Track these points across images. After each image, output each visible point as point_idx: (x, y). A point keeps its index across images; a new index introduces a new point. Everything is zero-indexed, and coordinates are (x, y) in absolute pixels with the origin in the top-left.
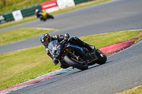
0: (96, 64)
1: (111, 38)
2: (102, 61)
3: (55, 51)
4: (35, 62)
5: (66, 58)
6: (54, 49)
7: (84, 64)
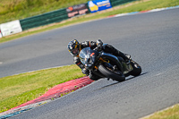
2: (137, 72)
3: (89, 60)
5: (101, 68)
6: (87, 57)
7: (121, 75)
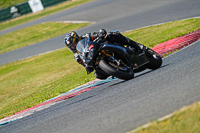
0: (148, 70)
1: (170, 30)
4: (64, 69)
5: (102, 64)
6: (85, 50)
